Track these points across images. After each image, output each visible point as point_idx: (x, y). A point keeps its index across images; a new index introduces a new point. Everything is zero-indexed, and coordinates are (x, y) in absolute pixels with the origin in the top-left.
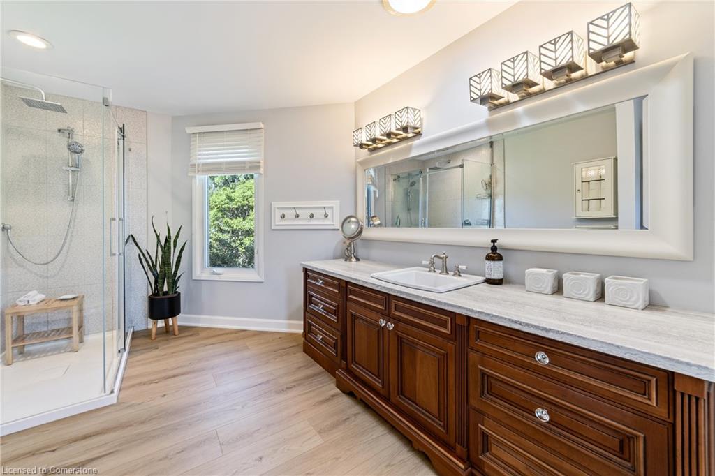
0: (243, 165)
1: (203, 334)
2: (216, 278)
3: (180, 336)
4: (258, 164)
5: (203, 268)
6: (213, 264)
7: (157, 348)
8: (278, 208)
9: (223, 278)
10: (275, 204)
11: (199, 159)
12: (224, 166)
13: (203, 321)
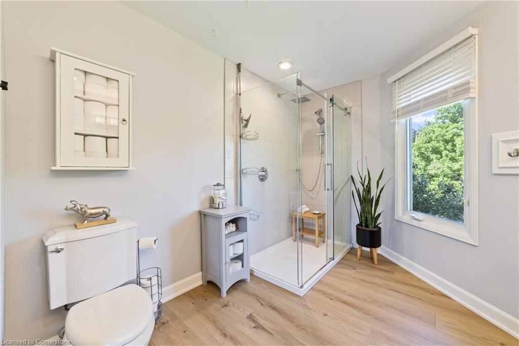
0: (445, 95)
1: (398, 276)
2: (415, 223)
3: (378, 267)
4: (467, 86)
5: (405, 209)
6: (416, 208)
7: (355, 269)
8: (501, 141)
9: (422, 225)
10: (497, 137)
11: (400, 104)
12: (421, 104)
13: (403, 262)
